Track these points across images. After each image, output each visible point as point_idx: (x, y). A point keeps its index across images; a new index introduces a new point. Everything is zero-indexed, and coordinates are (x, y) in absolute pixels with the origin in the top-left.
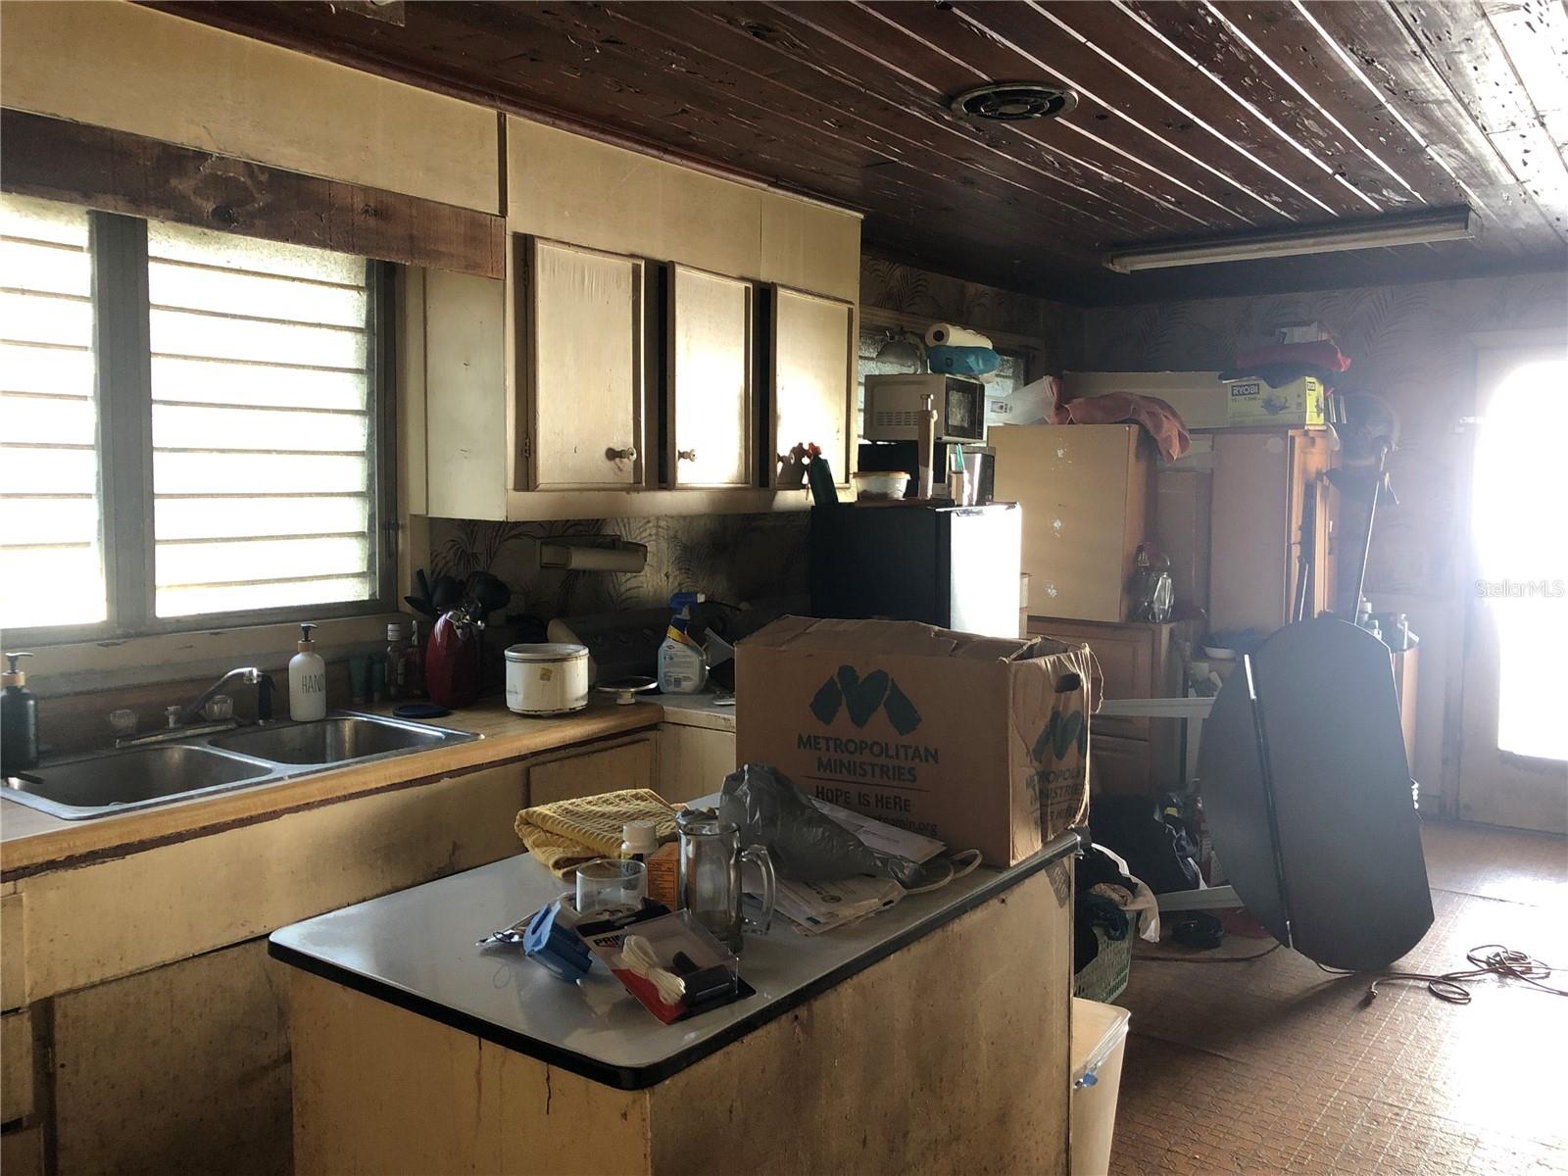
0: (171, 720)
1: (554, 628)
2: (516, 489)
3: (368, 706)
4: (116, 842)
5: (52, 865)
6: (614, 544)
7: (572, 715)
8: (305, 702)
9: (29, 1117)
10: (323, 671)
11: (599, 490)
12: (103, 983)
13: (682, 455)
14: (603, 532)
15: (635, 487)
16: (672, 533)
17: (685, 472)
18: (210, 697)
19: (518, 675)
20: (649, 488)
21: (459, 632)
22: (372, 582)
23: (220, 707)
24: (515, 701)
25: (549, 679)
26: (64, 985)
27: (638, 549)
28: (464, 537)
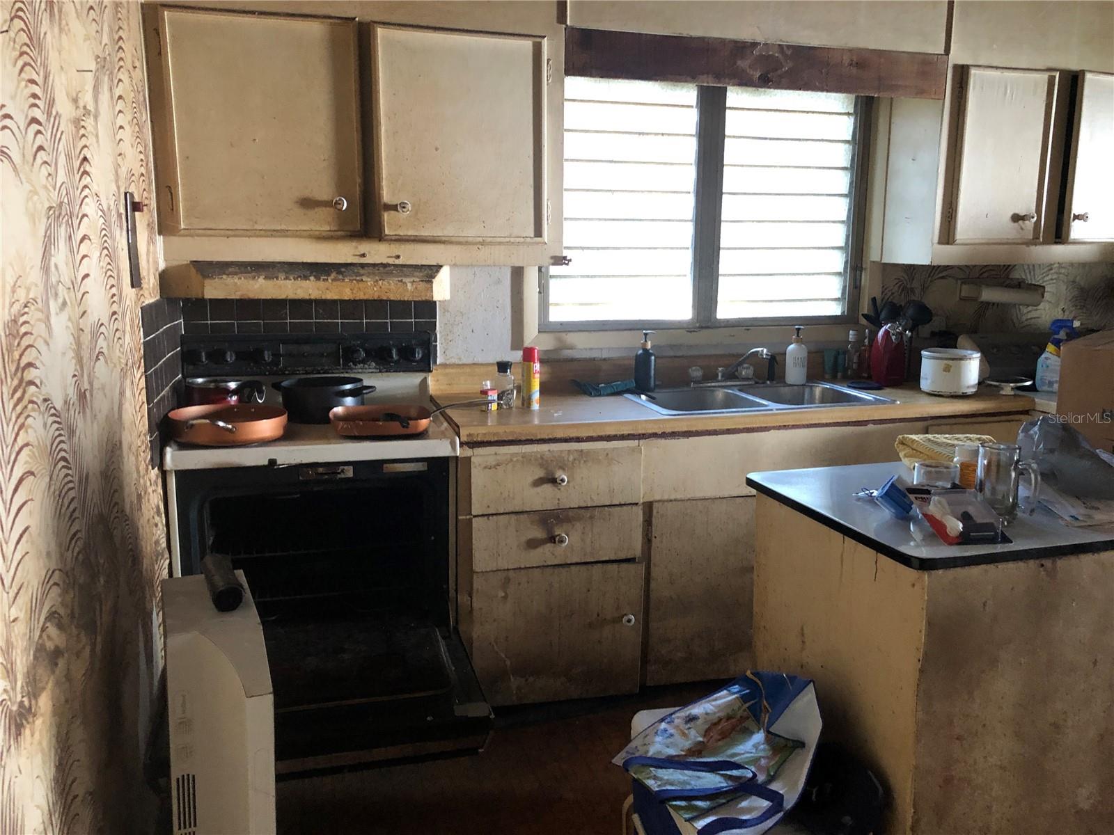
0: (720, 374)
1: (961, 340)
2: (940, 242)
3: (834, 380)
4: (685, 429)
5: (655, 435)
6: (1019, 285)
7: (964, 397)
8: (795, 372)
9: (639, 558)
10: (806, 355)
11: (1000, 244)
12: (675, 500)
13: (1077, 217)
14: (1011, 277)
15: (1035, 241)
16: (1071, 278)
17: (1077, 230)
18: (740, 364)
19: (930, 366)
20: (1046, 242)
21: (893, 338)
22: (843, 305)
23: (747, 371)
24: (925, 384)
25: (949, 371)
26: (657, 497)
27: (1039, 289)
28: (906, 277)
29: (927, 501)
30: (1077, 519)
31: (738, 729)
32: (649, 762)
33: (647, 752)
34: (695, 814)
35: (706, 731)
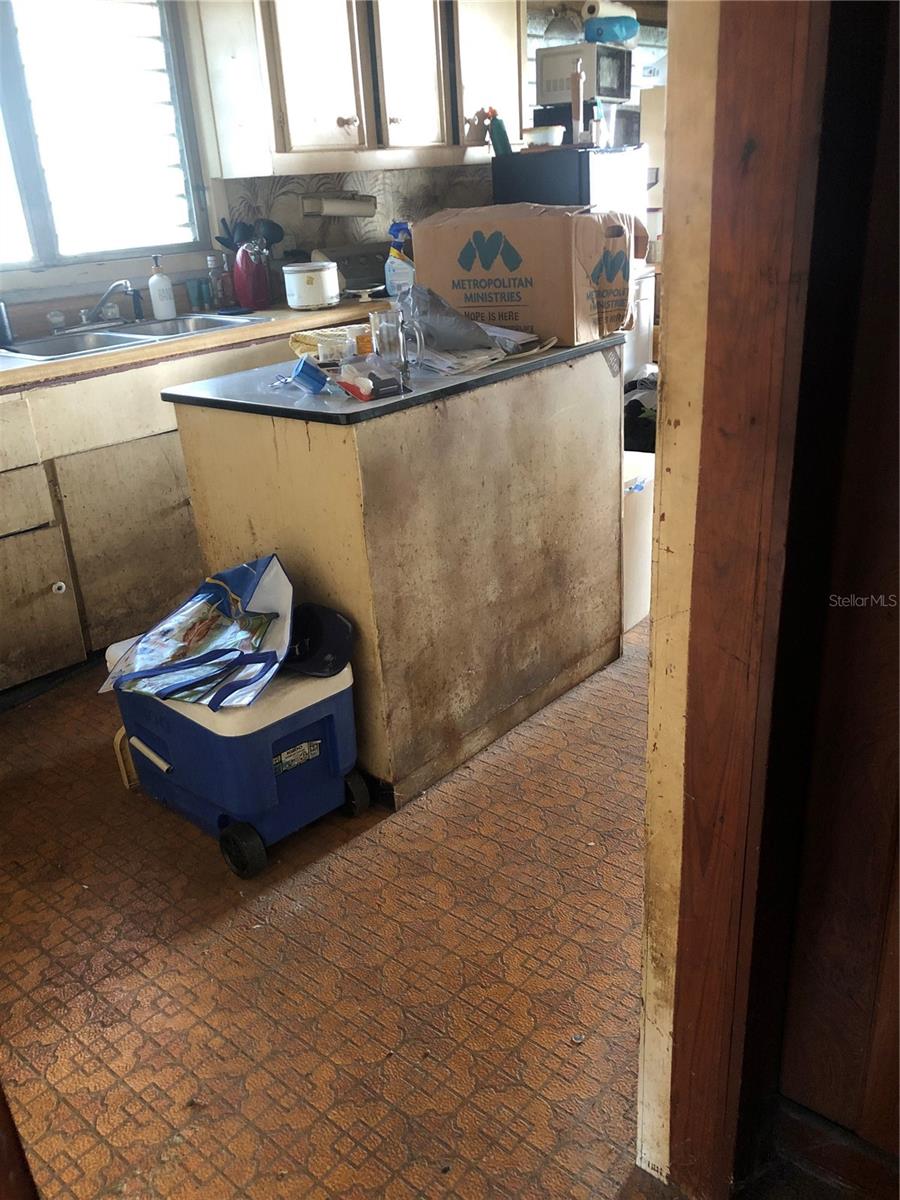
0: (84, 317)
1: (315, 254)
2: (278, 151)
3: (202, 310)
4: (69, 373)
6: (354, 197)
7: (330, 308)
8: (163, 307)
9: (53, 522)
10: (170, 286)
11: (335, 150)
12: (78, 453)
13: (392, 121)
14: (345, 189)
15: (360, 148)
16: (395, 188)
17: (394, 133)
18: (103, 303)
19: (293, 280)
20: (370, 148)
21: (253, 257)
22: (193, 230)
23: (112, 311)
24: (293, 301)
25: (312, 283)
26: (57, 454)
27: (370, 200)
28: (248, 194)
29: (338, 372)
30: (453, 368)
31: (213, 626)
32: (140, 675)
33: (133, 670)
34: (200, 696)
35: (185, 636)
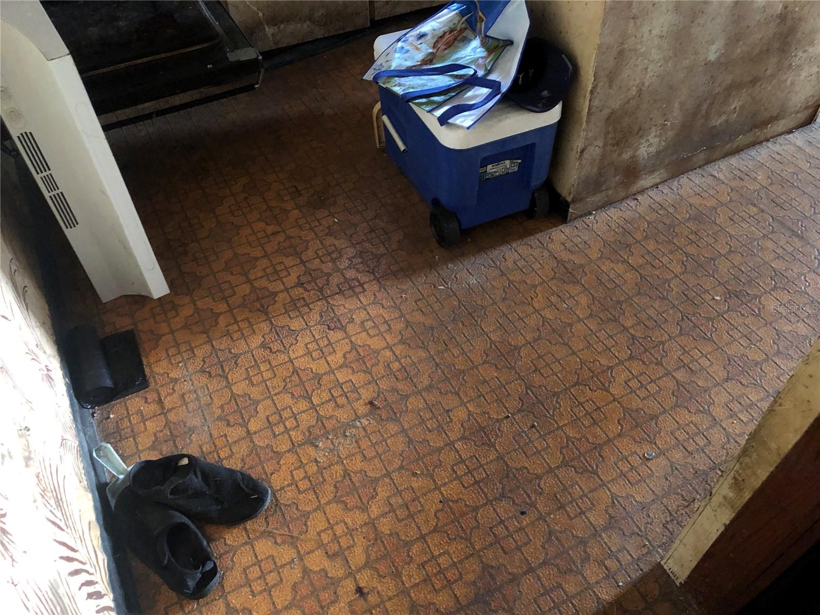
31: (459, 38)
32: (395, 74)
33: (390, 67)
34: (434, 106)
35: (435, 44)
